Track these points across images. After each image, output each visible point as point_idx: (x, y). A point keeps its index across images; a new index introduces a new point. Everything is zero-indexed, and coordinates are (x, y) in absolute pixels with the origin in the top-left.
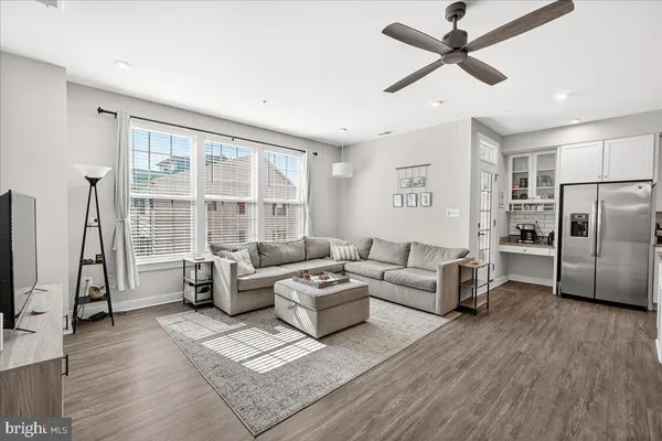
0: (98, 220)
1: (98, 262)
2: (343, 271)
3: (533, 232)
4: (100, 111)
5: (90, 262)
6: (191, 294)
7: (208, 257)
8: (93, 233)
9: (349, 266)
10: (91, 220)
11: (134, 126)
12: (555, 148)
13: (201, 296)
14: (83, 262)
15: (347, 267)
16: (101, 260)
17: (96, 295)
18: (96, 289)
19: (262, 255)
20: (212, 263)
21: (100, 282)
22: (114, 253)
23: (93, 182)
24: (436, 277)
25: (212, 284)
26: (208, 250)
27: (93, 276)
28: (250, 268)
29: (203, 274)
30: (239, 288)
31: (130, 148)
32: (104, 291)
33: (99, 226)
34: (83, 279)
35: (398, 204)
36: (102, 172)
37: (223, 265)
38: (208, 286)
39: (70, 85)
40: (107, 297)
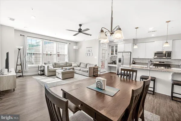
0: (20, 57)
1: (20, 65)
2: (73, 69)
3: (115, 62)
4: (21, 35)
5: (19, 65)
6: (39, 72)
7: (44, 65)
8: (19, 59)
9: (75, 68)
10: (19, 57)
11: (28, 38)
12: (117, 45)
13: (42, 73)
14: (17, 65)
15: (74, 68)
16: (21, 65)
17: (20, 71)
18: (20, 70)
19: (55, 65)
20: (44, 66)
21: (20, 69)
22: (23, 64)
23: (19, 49)
24: (88, 70)
25: (44, 70)
26: (44, 64)
27: (19, 68)
28: (52, 67)
29: (42, 69)
30: (49, 71)
31: (27, 42)
32: (21, 71)
33: (21, 58)
34: (17, 68)
35: (87, 55)
36: (21, 48)
37: (46, 66)
38: (43, 71)
39: (15, 30)
40: (22, 72)
